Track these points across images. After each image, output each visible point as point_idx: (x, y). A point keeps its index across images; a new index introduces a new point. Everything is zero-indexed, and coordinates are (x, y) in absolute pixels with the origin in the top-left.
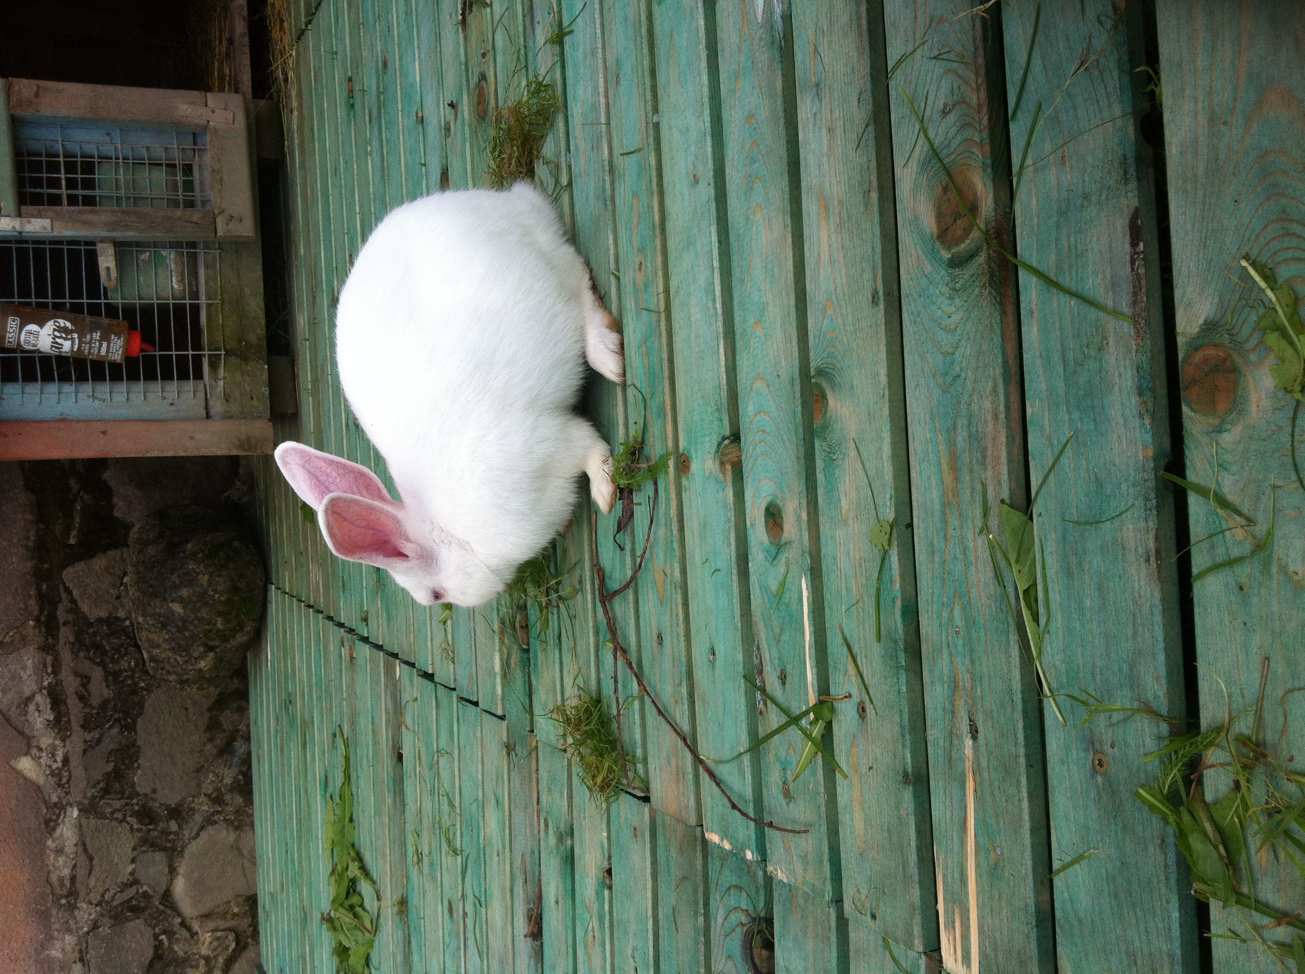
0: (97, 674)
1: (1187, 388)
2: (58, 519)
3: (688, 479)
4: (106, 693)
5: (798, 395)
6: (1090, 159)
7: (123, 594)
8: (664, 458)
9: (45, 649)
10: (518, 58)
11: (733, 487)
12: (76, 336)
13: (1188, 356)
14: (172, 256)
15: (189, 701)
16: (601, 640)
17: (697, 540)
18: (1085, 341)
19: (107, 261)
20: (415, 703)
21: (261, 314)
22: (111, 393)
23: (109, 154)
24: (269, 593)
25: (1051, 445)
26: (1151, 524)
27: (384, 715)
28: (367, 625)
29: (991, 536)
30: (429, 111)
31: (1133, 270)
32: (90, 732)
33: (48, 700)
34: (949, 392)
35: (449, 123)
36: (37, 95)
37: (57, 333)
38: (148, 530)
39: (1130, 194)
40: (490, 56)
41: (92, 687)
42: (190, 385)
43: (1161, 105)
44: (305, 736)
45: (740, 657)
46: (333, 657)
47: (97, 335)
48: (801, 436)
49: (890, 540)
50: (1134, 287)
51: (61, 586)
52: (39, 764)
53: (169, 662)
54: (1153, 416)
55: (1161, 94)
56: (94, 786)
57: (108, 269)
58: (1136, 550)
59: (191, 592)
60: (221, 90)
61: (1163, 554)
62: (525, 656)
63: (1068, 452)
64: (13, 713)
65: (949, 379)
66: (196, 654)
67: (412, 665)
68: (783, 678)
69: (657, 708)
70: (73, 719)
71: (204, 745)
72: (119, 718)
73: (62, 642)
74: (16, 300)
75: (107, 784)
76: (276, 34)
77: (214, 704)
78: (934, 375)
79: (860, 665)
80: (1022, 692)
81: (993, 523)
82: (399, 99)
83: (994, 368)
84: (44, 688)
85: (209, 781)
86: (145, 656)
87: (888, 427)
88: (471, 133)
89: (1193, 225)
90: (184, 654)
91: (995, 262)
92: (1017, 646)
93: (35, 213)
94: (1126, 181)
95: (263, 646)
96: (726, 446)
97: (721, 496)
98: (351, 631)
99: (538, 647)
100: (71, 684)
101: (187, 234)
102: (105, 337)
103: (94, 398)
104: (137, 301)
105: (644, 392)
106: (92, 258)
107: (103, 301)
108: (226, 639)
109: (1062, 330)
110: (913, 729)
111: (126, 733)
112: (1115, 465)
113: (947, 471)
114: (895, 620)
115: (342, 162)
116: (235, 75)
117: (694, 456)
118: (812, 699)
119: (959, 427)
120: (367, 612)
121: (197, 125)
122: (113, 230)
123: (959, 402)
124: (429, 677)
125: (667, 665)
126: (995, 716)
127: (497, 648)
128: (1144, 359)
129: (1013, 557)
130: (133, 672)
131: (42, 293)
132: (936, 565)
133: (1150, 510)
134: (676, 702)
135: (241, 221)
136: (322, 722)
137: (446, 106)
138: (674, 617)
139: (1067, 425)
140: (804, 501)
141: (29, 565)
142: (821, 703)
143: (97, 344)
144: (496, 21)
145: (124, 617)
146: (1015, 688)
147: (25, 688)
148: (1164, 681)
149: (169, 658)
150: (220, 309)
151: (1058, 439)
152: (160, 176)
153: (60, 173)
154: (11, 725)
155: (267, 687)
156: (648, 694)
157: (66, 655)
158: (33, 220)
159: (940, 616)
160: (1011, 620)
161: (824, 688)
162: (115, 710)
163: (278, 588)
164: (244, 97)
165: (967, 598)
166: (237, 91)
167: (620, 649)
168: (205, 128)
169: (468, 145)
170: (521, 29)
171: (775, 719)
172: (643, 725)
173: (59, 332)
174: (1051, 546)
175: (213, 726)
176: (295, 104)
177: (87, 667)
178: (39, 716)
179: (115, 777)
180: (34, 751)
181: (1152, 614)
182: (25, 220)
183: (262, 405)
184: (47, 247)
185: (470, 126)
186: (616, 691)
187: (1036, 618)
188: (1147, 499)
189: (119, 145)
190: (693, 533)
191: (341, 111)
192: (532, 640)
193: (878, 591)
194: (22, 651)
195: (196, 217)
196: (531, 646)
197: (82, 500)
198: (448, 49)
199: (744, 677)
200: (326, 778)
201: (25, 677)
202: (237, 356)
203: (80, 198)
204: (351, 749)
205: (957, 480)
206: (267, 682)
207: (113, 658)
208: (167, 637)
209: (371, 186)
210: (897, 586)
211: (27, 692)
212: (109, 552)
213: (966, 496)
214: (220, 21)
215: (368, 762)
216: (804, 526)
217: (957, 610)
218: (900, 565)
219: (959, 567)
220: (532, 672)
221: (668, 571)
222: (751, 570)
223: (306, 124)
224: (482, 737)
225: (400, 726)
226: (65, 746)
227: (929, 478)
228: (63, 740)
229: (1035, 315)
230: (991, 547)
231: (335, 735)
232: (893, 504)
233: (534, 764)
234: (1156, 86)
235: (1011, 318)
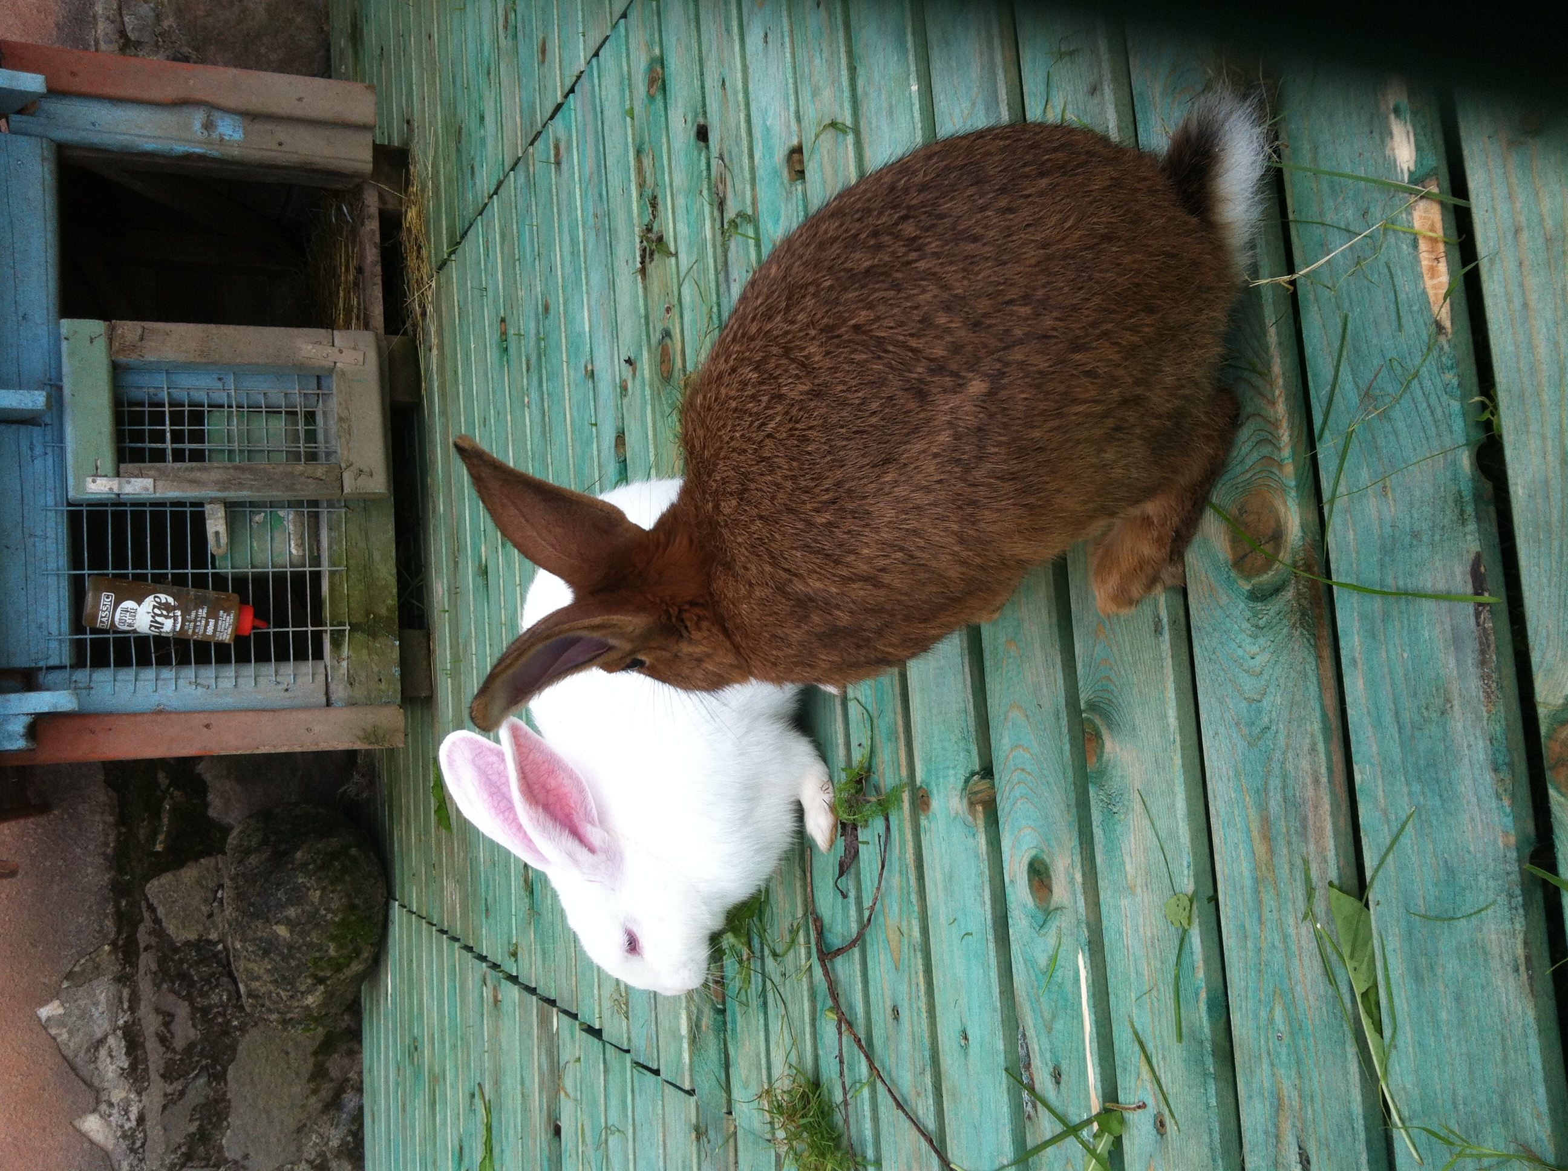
0: (182, 1010)
1: (1553, 768)
2: (143, 820)
3: (927, 818)
4: (193, 1034)
5: (1065, 730)
6: (1417, 493)
7: (216, 911)
8: (897, 790)
9: (121, 979)
10: (711, 317)
11: (986, 831)
12: (178, 613)
13: (1552, 730)
14: (291, 517)
15: (290, 1043)
16: (819, 1008)
17: (942, 895)
18: (1423, 702)
19: (216, 525)
20: (578, 1064)
21: (392, 581)
22: (216, 678)
23: (220, 401)
24: (391, 912)
25: (1388, 821)
26: (1518, 926)
27: (536, 1075)
28: (516, 961)
29: (1319, 926)
30: (601, 365)
31: (1478, 624)
32: (171, 1083)
33: (123, 1043)
34: (1256, 746)
35: (625, 381)
36: (142, 339)
37: (157, 611)
38: (249, 836)
39: (1469, 537)
40: (676, 311)
41: (176, 1027)
42: (308, 667)
43: (1500, 436)
44: (434, 1095)
45: (1000, 1046)
46: (472, 997)
47: (203, 612)
48: (1071, 779)
49: (1190, 918)
50: (1481, 644)
51: (143, 903)
52: (109, 1124)
53: (270, 997)
54: (1513, 797)
55: (1499, 425)
56: (174, 1151)
57: (217, 533)
58: (1501, 957)
59: (299, 911)
60: (347, 326)
61: (1535, 963)
62: (720, 1018)
63: (1409, 828)
64: (80, 1060)
65: (1256, 731)
66: (303, 988)
67: (575, 1016)
68: (1057, 1076)
69: (895, 1099)
70: (152, 1066)
71: (307, 1097)
72: (207, 1065)
73: (142, 971)
74: (110, 571)
75: (189, 1148)
76: (412, 262)
77: (320, 1046)
78: (1237, 724)
79: (1156, 1068)
80: (1365, 1118)
81: (1320, 908)
82: (564, 348)
83: (1312, 723)
84: (119, 1028)
85: (311, 1144)
86: (242, 988)
87: (1182, 779)
88: (652, 395)
89: (1549, 580)
90: (289, 987)
91: (1306, 598)
92: (1355, 1060)
93: (136, 472)
94: (1464, 522)
95: (383, 976)
96: (976, 783)
97: (971, 842)
98: (495, 966)
99: (737, 1008)
100: (151, 1024)
101: (308, 492)
102: (213, 614)
103: (197, 685)
104: (250, 570)
105: (869, 708)
106: (199, 520)
107: (210, 571)
108: (339, 969)
109: (1393, 685)
110: (1226, 1152)
111: (214, 1084)
112: (1469, 852)
113: (1258, 840)
114: (1200, 1017)
115: (492, 412)
116: (365, 309)
117: (935, 792)
118: (1096, 1106)
119: (1272, 788)
120: (516, 945)
121: (323, 368)
122: (225, 489)
123: (1270, 759)
124: (597, 1033)
125: (906, 1046)
126: (1332, 1145)
127: (684, 1005)
128: (1498, 728)
129: (1346, 951)
130: (225, 1007)
131: (139, 563)
132: (1250, 954)
133: (1516, 909)
134: (919, 1094)
135: (371, 475)
136: (456, 1076)
137: (622, 361)
138: (914, 987)
139: (1406, 798)
140: (1077, 859)
141: (107, 877)
142: (1106, 1111)
143: (203, 622)
144: (682, 275)
145: (217, 939)
146: (1355, 1112)
147: (96, 1028)
148: (1546, 1120)
149: (271, 992)
150: (345, 577)
151: (1396, 814)
152: (279, 425)
153: (164, 425)
154: (77, 1075)
155: (387, 1027)
156: (883, 1080)
157: (145, 987)
158: (133, 480)
159: (1256, 1016)
160: (1346, 1028)
161: (1110, 1094)
162: (202, 1054)
163: (403, 906)
164: (377, 334)
165: (1290, 996)
166: (366, 327)
167: (845, 1021)
168: (331, 371)
169: (649, 407)
170: (713, 285)
171: (1047, 1126)
172: (875, 1119)
173: (159, 608)
174: (1393, 943)
175: (319, 1074)
176: (434, 341)
177: (170, 1001)
178: (111, 1063)
179: (199, 1139)
180: (104, 1107)
181: (1526, 1036)
182: (123, 480)
183: (392, 688)
184: (148, 509)
185: (651, 386)
186: (842, 1074)
187: (1379, 1029)
188: (1511, 896)
189: (233, 392)
190: (936, 886)
191: (492, 355)
192: (728, 1000)
193: (1177, 978)
194: (95, 983)
195: (320, 471)
196: (728, 1006)
197: (172, 798)
198: (624, 300)
199: (1007, 1070)
200: (461, 1148)
201: (97, 1014)
202: (363, 631)
203: (187, 452)
204: (494, 1114)
205: (1271, 851)
206: (386, 1019)
207: (201, 990)
208: (269, 967)
209: (529, 443)
210: (1201, 974)
211: (99, 1035)
212: (202, 861)
213: (1284, 871)
214: (346, 246)
215: (516, 1131)
216: (1079, 889)
217: (1278, 1011)
218: (1203, 948)
219: (1279, 957)
220: (729, 1039)
221: (905, 929)
222: (1012, 938)
223: (448, 364)
224: (664, 1115)
225: (557, 1093)
226: (140, 1101)
227: (1236, 846)
228: (139, 1093)
229: (1360, 666)
230: (1318, 937)
231: (473, 1096)
232: (1191, 873)
233: (732, 1154)
234: (1493, 414)
235: (1328, 663)
